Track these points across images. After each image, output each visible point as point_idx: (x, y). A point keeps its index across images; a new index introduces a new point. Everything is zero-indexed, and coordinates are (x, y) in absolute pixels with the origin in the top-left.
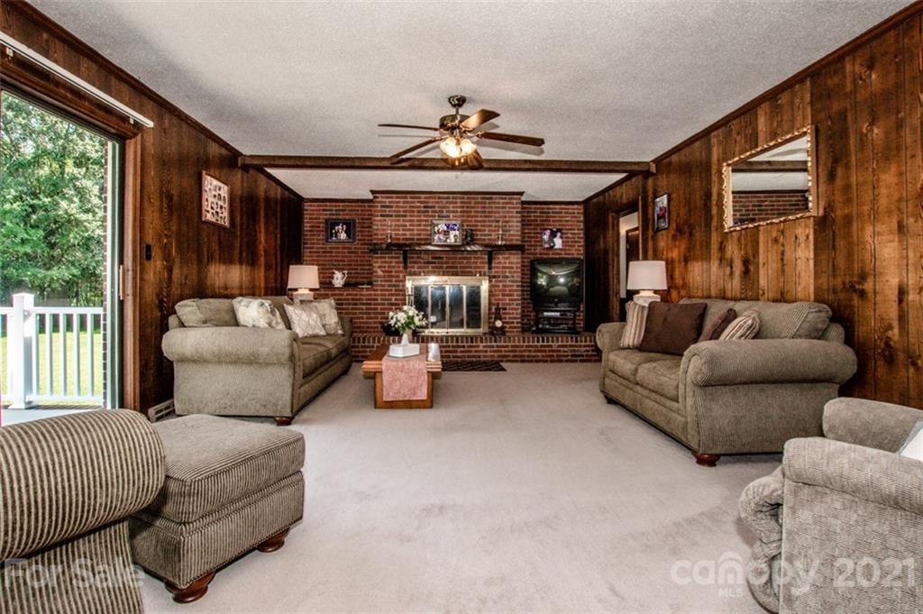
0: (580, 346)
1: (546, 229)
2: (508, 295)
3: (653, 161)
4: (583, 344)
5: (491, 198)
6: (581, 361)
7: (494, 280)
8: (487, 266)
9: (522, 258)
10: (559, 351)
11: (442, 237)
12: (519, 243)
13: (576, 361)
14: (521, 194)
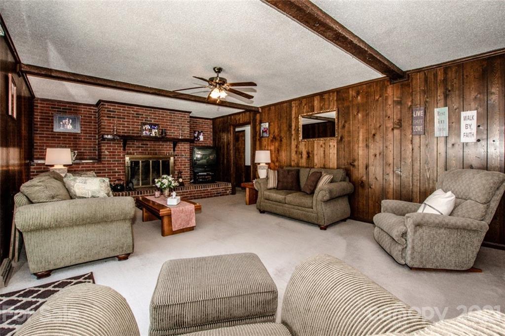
0: (220, 189)
1: (196, 131)
2: (184, 165)
3: (260, 107)
4: (221, 187)
5: (174, 113)
6: (220, 195)
7: (176, 157)
8: (172, 149)
9: (190, 145)
10: (211, 192)
11: (147, 132)
12: (188, 138)
13: (218, 196)
14: (190, 112)
